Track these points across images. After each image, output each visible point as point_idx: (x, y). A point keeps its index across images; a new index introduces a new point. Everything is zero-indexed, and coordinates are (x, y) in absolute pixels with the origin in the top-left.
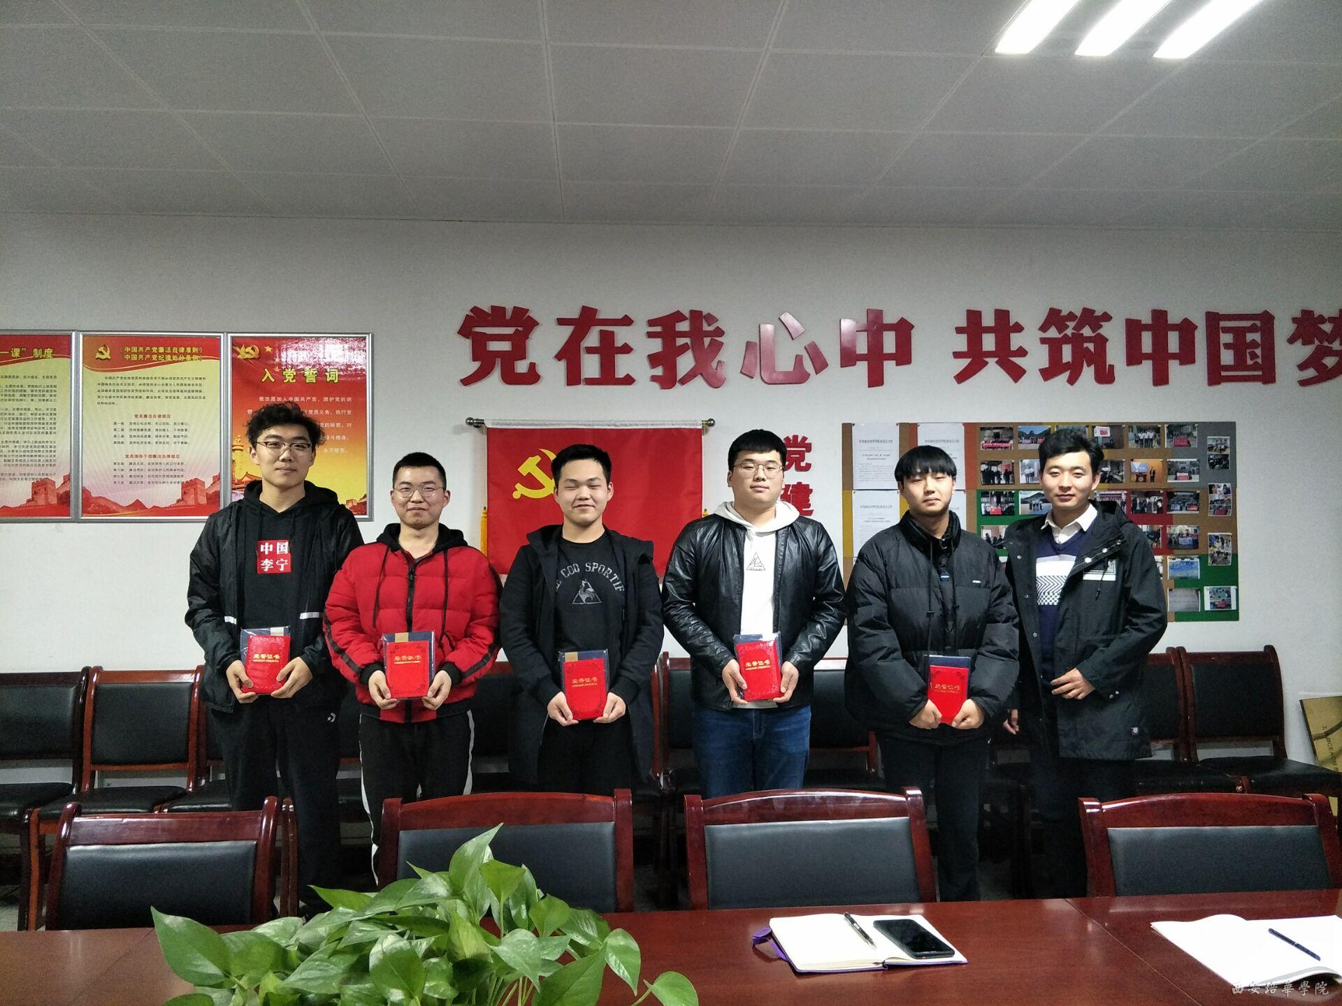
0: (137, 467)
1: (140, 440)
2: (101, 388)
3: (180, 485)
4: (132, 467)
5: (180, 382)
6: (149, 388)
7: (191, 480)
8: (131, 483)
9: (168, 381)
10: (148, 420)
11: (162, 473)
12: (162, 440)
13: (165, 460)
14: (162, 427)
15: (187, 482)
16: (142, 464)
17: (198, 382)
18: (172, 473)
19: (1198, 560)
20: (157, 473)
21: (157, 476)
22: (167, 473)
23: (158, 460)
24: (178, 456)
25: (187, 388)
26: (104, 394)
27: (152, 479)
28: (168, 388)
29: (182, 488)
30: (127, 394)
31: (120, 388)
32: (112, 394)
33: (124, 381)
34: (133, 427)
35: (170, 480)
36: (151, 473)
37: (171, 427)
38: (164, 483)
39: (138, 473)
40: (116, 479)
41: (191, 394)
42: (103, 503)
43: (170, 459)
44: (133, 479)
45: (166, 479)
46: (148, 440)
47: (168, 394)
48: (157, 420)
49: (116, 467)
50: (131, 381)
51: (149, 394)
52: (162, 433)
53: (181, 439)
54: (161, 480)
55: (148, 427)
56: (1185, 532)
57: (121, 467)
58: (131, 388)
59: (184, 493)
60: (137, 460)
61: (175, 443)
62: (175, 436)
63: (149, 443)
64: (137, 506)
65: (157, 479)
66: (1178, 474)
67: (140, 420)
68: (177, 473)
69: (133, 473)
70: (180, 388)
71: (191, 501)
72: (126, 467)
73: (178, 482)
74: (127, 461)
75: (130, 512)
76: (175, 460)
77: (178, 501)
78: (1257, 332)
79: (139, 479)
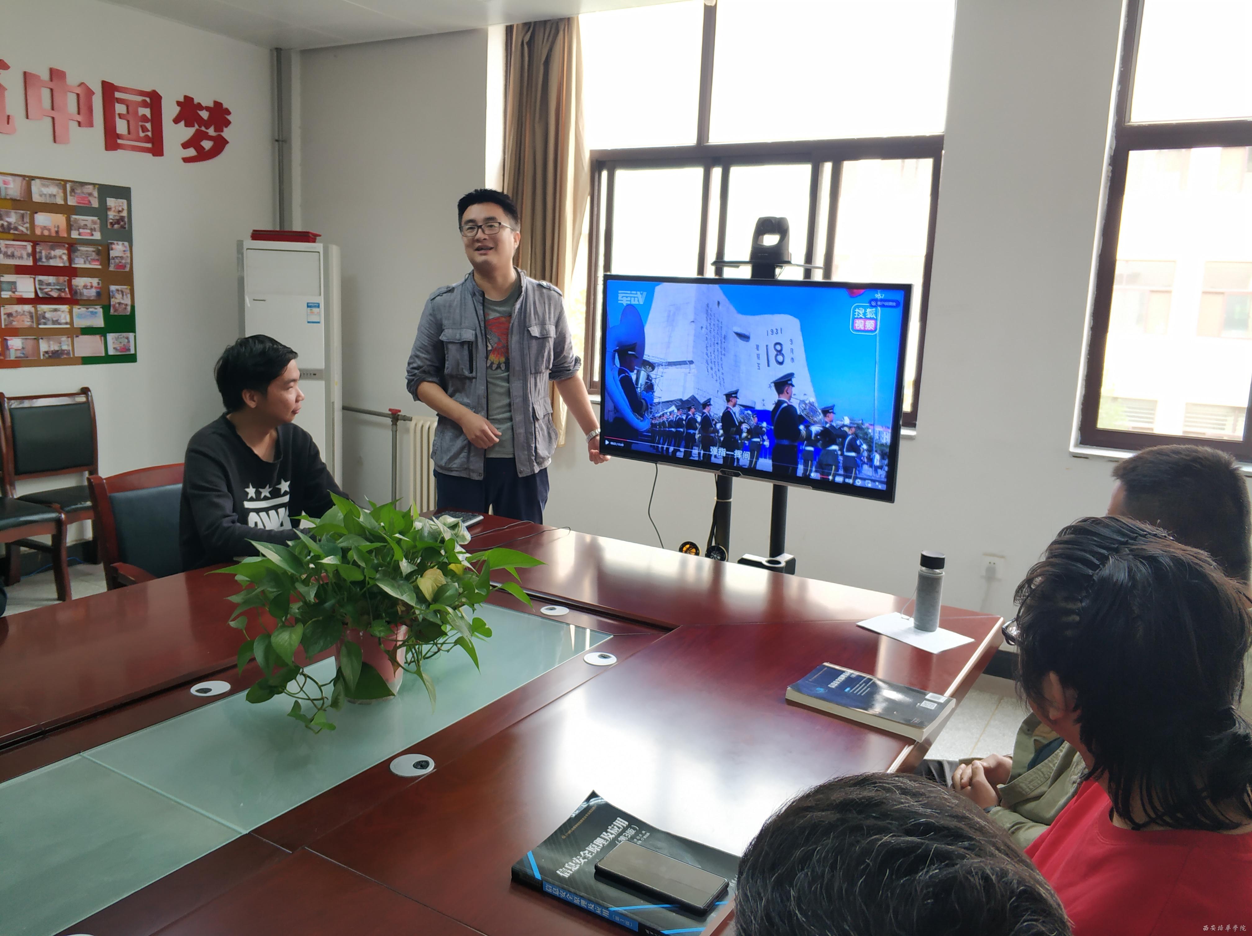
19: (101, 310)
56: (89, 284)
66: (81, 230)
78: (147, 108)
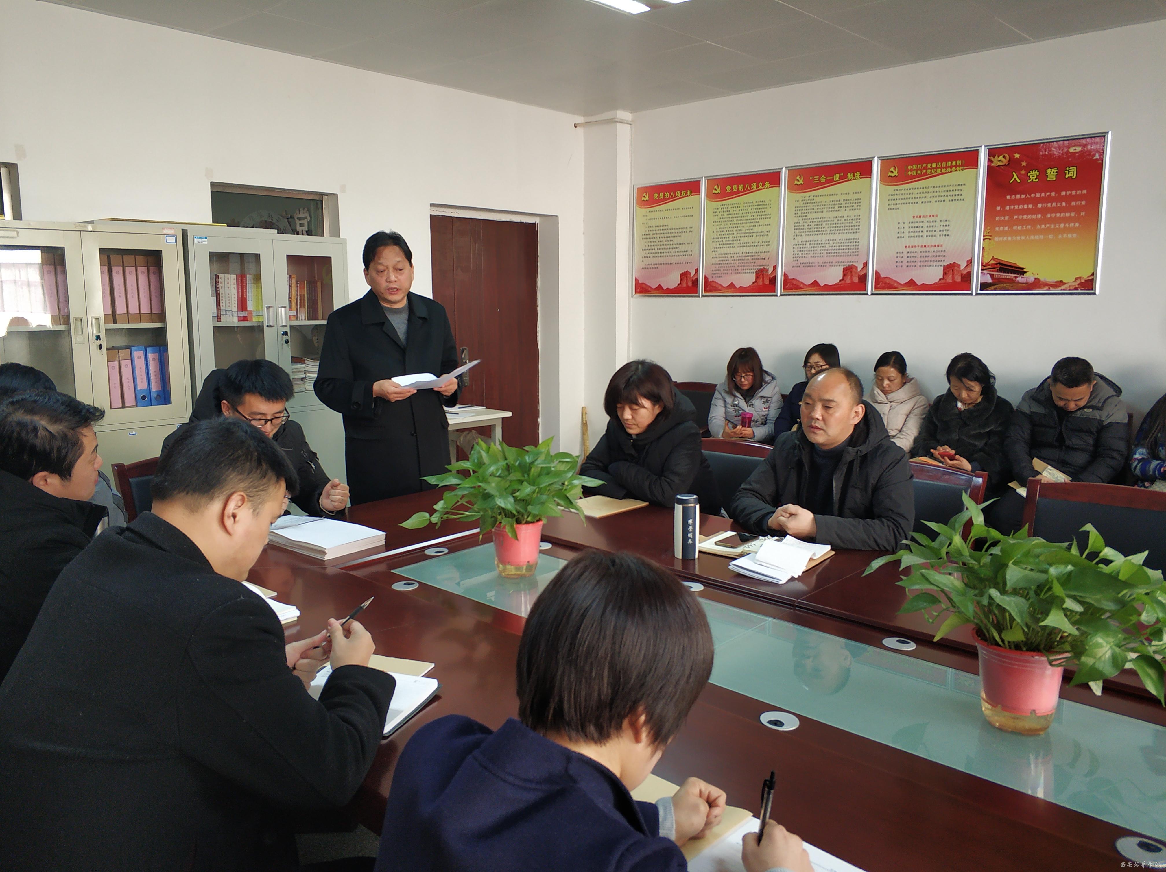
0: (912, 255)
1: (916, 234)
2: (891, 197)
3: (942, 268)
4: (909, 255)
5: (946, 189)
6: (924, 195)
7: (950, 264)
8: (907, 266)
9: (937, 189)
10: (922, 219)
11: (929, 259)
12: (930, 234)
13: (933, 249)
14: (932, 224)
15: (947, 265)
16: (916, 252)
17: (960, 187)
18: (937, 259)
20: (926, 259)
21: (926, 261)
22: (933, 259)
23: (927, 249)
24: (942, 246)
25: (951, 193)
26: (893, 202)
27: (922, 264)
28: (937, 194)
29: (944, 270)
30: (908, 201)
31: (903, 197)
32: (898, 202)
33: (906, 192)
34: (911, 225)
35: (935, 263)
36: (923, 259)
37: (937, 224)
38: (930, 266)
39: (913, 259)
40: (898, 264)
41: (954, 198)
42: (888, 281)
43: (936, 249)
44: (909, 264)
45: (932, 263)
46: (921, 234)
47: (937, 199)
48: (928, 219)
49: (898, 255)
50: (911, 191)
51: (924, 200)
52: (931, 229)
53: (945, 233)
54: (929, 263)
55: (921, 224)
57: (902, 255)
58: (911, 196)
59: (945, 274)
60: (912, 250)
61: (940, 236)
62: (940, 231)
63: (922, 236)
64: (911, 284)
65: (925, 264)
67: (916, 220)
68: (940, 259)
69: (909, 259)
70: (946, 193)
71: (949, 280)
72: (905, 255)
73: (941, 266)
74: (905, 251)
75: (905, 288)
76: (940, 249)
77: (940, 280)
79: (913, 264)
